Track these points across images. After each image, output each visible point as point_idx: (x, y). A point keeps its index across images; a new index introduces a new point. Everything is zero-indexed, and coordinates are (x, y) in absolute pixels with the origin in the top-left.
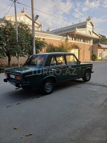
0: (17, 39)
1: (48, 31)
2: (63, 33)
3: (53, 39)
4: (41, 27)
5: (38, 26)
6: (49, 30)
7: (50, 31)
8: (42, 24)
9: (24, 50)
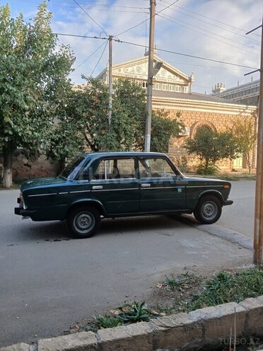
0: (110, 117)
1: (216, 91)
2: (250, 95)
3: (215, 111)
4: (189, 84)
5: (182, 82)
6: (219, 90)
7: (221, 91)
8: (193, 78)
9: (123, 140)
